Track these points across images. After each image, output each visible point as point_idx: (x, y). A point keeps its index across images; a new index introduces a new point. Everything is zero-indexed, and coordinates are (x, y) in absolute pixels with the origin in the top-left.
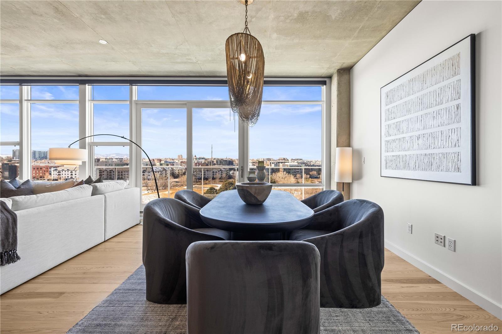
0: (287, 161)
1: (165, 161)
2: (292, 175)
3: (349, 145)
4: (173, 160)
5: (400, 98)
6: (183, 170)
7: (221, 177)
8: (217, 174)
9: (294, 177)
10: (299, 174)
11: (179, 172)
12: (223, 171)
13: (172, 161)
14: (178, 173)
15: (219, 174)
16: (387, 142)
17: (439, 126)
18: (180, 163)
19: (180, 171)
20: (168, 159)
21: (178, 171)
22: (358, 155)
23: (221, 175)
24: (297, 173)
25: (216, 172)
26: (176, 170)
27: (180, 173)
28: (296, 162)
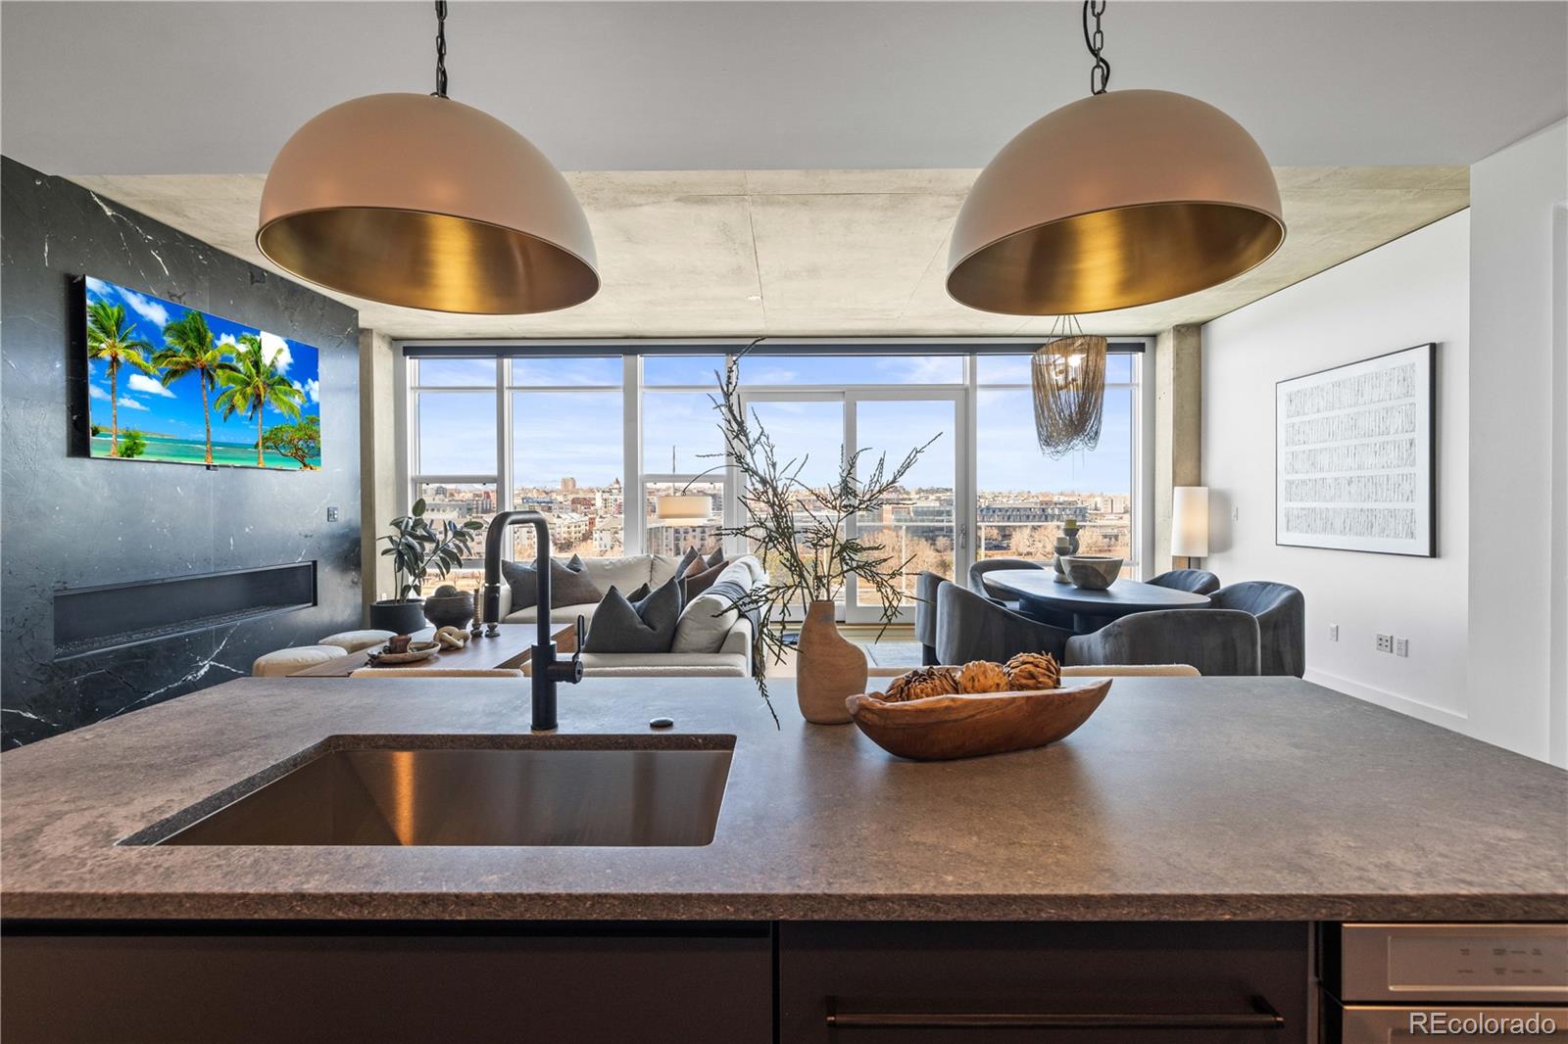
0: (905, 496)
1: (523, 499)
2: (923, 540)
3: (1198, 482)
4: (547, 493)
5: (1315, 410)
6: (583, 527)
7: (702, 546)
8: (690, 536)
9: (931, 544)
10: (944, 536)
11: (569, 533)
12: (706, 529)
13: (543, 497)
14: (566, 535)
15: (694, 537)
16: (1291, 483)
17: (1383, 467)
18: (569, 503)
19: (573, 529)
20: (530, 491)
21: (566, 529)
22: (1221, 502)
23: (702, 540)
24: (937, 533)
25: (686, 532)
26: (560, 527)
27: (573, 533)
28: (932, 497)
